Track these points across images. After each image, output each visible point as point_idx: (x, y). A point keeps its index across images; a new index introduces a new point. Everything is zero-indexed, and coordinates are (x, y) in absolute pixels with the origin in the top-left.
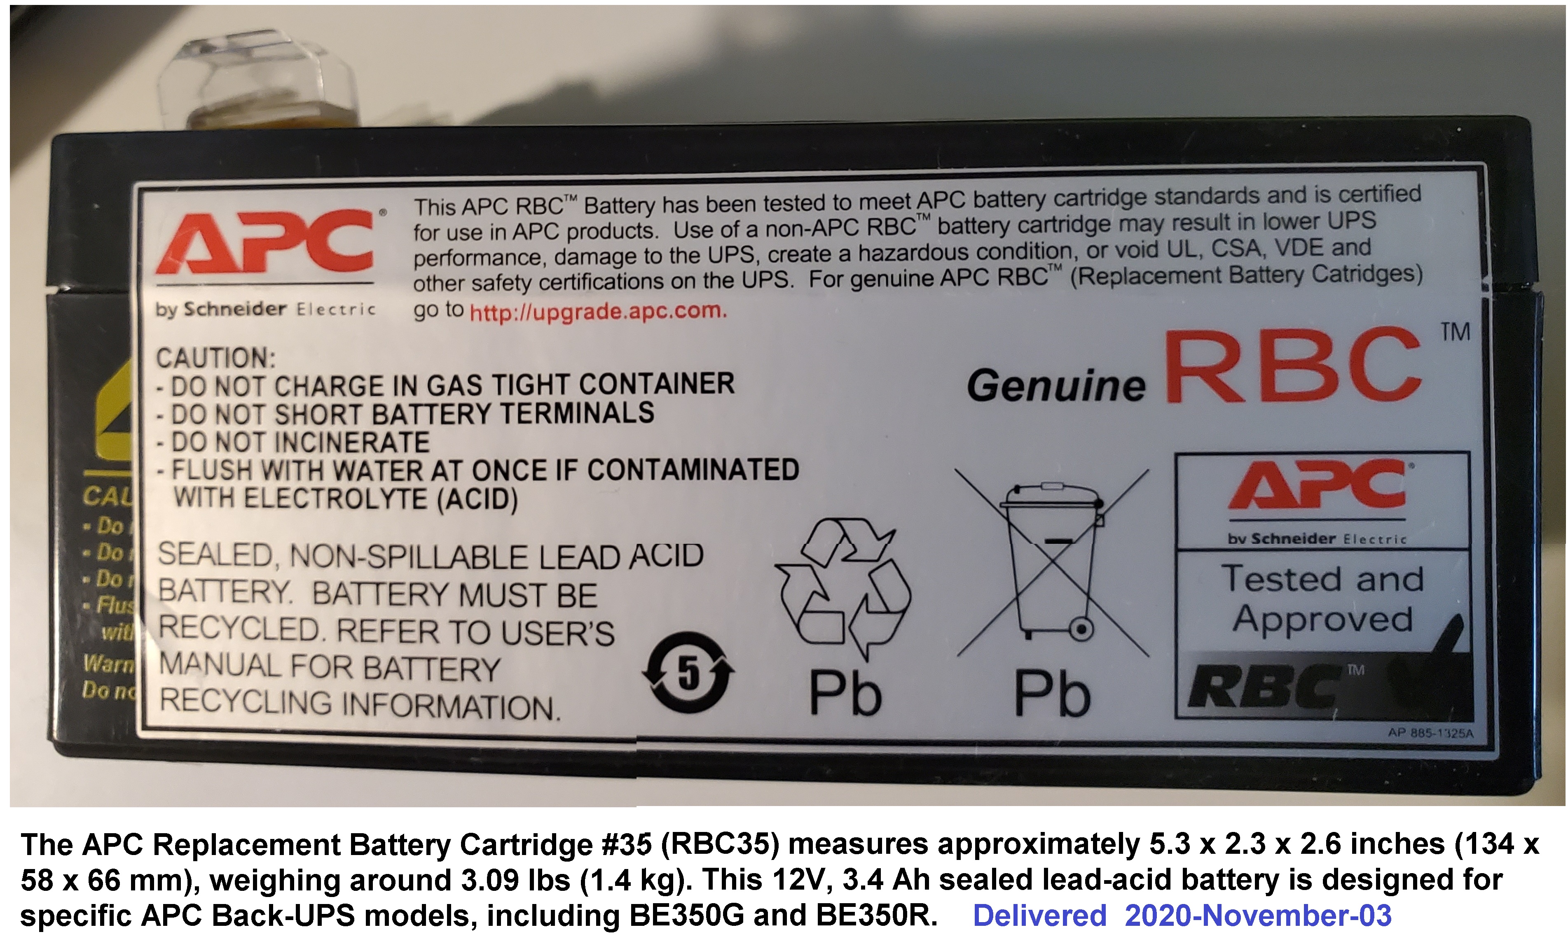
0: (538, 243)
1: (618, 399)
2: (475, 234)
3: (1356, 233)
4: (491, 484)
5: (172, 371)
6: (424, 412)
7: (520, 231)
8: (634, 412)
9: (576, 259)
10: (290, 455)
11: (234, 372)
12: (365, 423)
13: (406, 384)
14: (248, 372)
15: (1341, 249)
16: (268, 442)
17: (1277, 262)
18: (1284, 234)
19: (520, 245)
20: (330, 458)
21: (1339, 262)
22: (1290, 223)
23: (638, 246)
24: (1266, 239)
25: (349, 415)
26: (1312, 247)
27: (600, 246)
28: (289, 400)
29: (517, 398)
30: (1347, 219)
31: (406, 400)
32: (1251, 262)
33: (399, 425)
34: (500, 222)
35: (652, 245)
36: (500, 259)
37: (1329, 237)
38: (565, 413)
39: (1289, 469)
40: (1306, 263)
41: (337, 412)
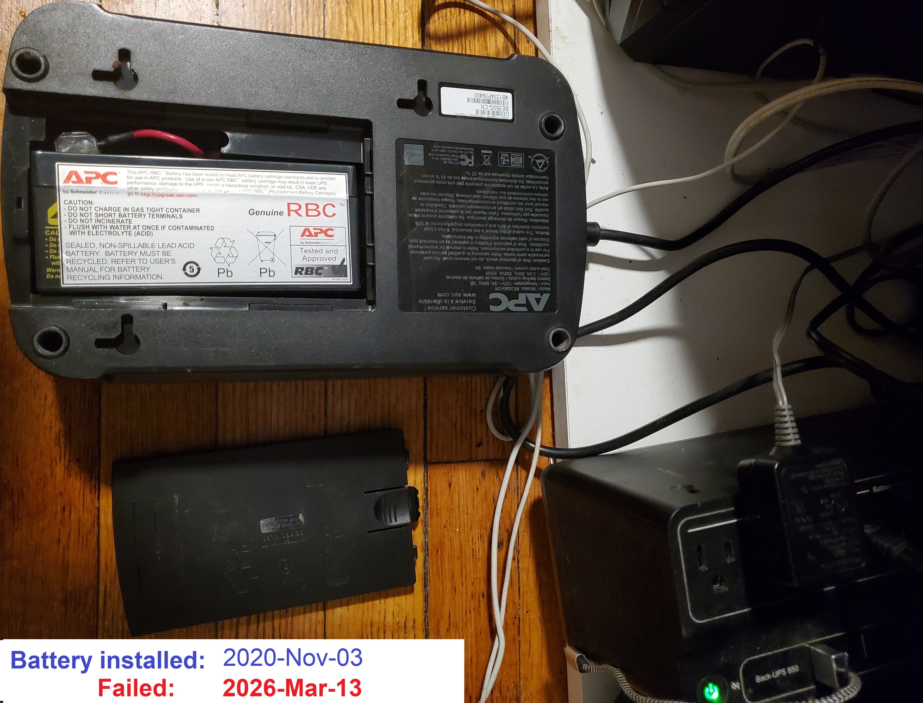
0: (155, 180)
1: (174, 213)
2: (141, 178)
3: (323, 186)
4: (146, 230)
5: (68, 205)
6: (131, 215)
7: (151, 178)
8: (178, 216)
9: (164, 184)
10: (99, 224)
11: (84, 206)
12: (117, 217)
13: (126, 209)
14: (88, 206)
15: (320, 189)
16: (93, 221)
17: (308, 190)
18: (310, 185)
19: (151, 181)
20: (109, 225)
21: (320, 191)
22: (310, 183)
23: (178, 182)
24: (306, 186)
25: (113, 215)
26: (315, 188)
27: (169, 182)
28: (98, 212)
29: (152, 213)
30: (321, 183)
31: (127, 212)
32: (303, 190)
33: (124, 218)
34: (146, 176)
35: (181, 182)
36: (147, 183)
37: (318, 186)
38: (163, 216)
39: (311, 229)
40: (314, 191)
41: (110, 215)
